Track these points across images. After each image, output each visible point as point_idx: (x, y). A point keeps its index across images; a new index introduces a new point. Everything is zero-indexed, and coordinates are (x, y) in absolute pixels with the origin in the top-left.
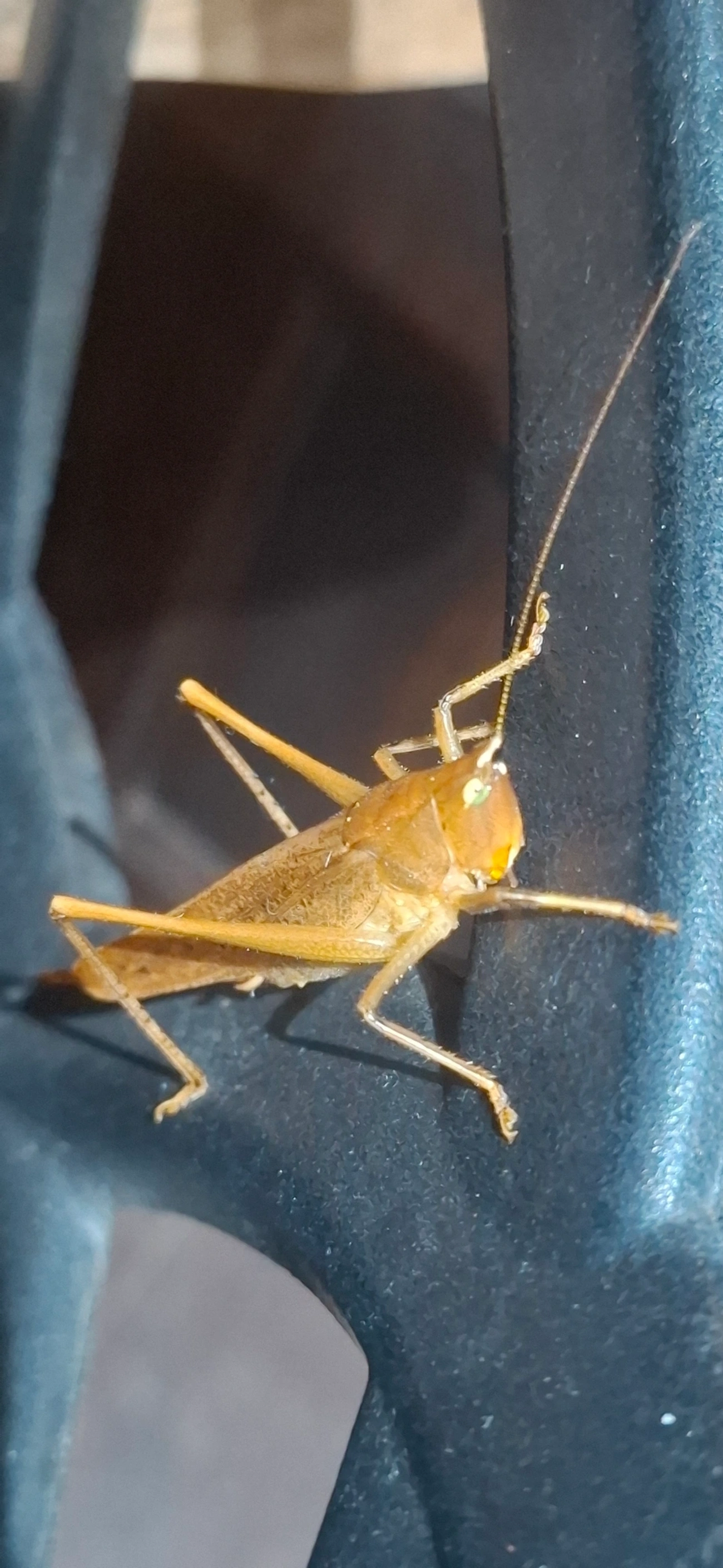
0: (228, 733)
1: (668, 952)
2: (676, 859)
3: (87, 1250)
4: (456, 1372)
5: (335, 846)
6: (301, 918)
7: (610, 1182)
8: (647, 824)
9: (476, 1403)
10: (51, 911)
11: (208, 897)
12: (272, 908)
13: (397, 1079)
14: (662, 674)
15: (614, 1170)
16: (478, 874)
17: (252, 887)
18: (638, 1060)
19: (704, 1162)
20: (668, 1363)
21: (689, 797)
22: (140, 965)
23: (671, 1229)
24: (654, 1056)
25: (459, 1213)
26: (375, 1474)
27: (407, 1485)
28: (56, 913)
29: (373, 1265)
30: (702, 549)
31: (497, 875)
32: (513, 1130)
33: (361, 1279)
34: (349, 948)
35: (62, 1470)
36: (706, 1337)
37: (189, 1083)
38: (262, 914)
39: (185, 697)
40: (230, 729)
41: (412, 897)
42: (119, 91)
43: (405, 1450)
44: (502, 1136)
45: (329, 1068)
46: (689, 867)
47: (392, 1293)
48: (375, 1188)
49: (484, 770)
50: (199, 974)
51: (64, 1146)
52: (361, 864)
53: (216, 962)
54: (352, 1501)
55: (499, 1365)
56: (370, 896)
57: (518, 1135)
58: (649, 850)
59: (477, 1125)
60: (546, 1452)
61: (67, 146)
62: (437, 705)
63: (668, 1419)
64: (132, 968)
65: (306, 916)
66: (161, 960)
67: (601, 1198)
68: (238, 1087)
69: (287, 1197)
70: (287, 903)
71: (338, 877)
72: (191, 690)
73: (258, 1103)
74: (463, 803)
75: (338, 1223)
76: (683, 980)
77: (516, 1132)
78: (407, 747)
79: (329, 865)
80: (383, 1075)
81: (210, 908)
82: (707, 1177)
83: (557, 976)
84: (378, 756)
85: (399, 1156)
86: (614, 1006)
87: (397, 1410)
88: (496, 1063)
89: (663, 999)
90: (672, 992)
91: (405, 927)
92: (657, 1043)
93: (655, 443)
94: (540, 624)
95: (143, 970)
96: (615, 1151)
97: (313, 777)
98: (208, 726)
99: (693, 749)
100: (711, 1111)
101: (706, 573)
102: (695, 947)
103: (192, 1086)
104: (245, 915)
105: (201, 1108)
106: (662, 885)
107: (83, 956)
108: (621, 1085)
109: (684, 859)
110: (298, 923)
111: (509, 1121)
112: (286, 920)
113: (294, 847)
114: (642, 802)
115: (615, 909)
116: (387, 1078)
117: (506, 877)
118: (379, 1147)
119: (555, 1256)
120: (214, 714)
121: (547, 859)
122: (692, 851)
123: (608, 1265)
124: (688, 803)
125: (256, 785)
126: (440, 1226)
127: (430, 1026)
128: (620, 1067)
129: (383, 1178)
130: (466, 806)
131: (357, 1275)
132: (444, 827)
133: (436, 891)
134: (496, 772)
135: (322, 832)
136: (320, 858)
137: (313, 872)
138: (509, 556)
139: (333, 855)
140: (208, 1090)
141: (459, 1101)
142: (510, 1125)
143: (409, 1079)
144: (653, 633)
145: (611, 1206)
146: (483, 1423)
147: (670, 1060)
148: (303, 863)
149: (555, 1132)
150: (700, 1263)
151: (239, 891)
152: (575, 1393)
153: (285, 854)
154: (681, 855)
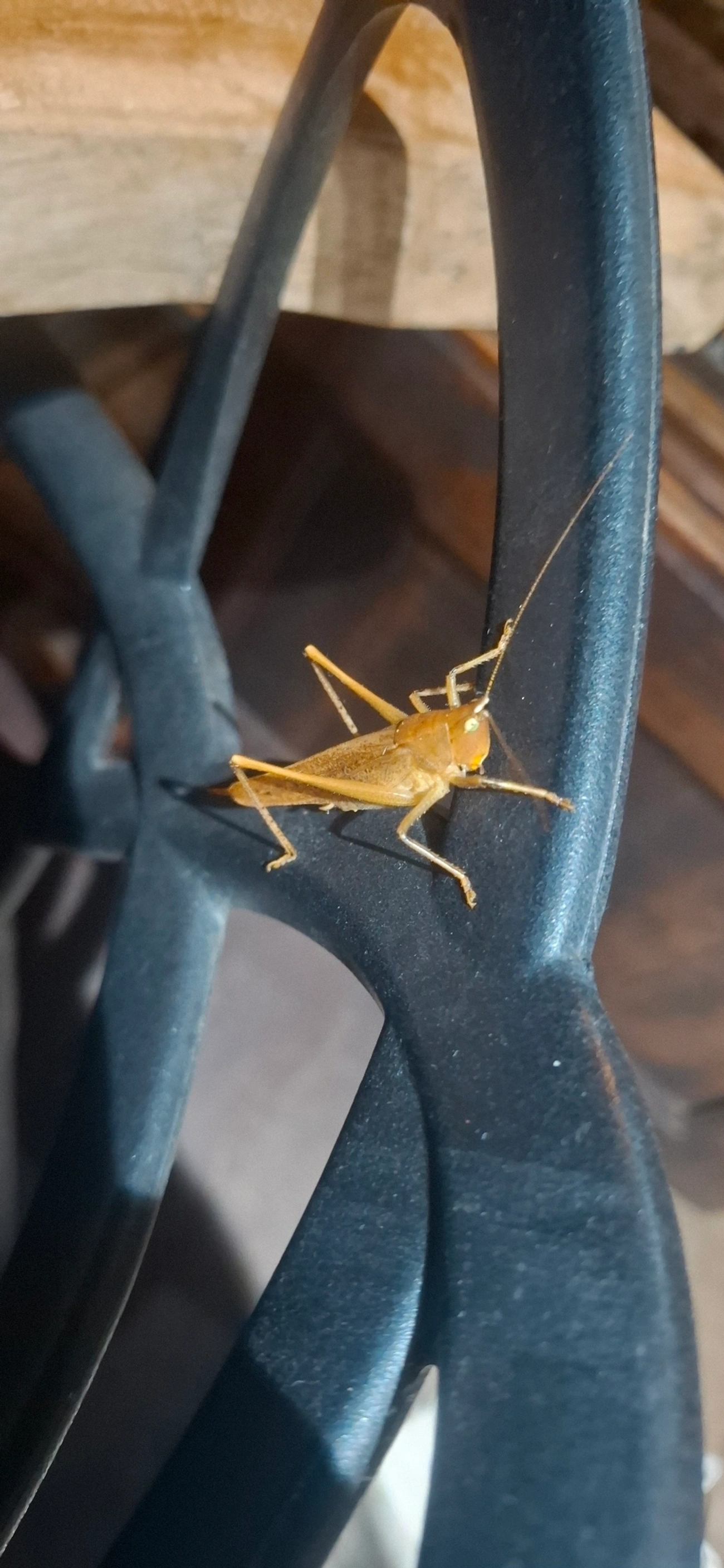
0: (329, 676)
1: (567, 819)
2: (576, 770)
3: (215, 928)
4: (438, 1025)
5: (389, 745)
6: (363, 779)
7: (528, 936)
8: (561, 749)
9: (449, 1043)
10: (231, 762)
11: (312, 761)
12: (348, 772)
13: (406, 866)
14: (576, 671)
15: (530, 930)
16: (464, 766)
17: (337, 760)
18: (548, 873)
19: (578, 930)
20: (559, 1035)
21: (585, 737)
22: (267, 791)
23: (560, 963)
24: (555, 873)
25: (441, 941)
26: (389, 1071)
27: (407, 1080)
28: (233, 764)
29: (392, 963)
30: (603, 606)
31: (475, 768)
32: (474, 902)
33: (384, 969)
34: (390, 797)
35: (199, 1040)
36: (579, 1023)
37: (287, 853)
38: (341, 773)
39: (307, 654)
40: (331, 674)
41: (428, 775)
42: (273, 316)
43: (407, 1061)
44: (469, 905)
45: (367, 855)
46: (582, 775)
47: (402, 979)
48: (393, 923)
49: (478, 714)
50: (299, 799)
51: (206, 874)
52: (402, 756)
53: (310, 794)
54: (376, 1084)
55: (463, 1025)
56: (404, 772)
57: (476, 905)
58: (561, 764)
59: (453, 897)
60: (489, 1073)
61: (243, 344)
62: (448, 674)
63: (557, 1064)
64: (262, 792)
65: (367, 778)
66: (279, 790)
67: (523, 944)
68: (314, 859)
69: (342, 922)
70: (356, 770)
71: (389, 761)
72: (311, 651)
73: (326, 869)
74: (464, 729)
75: (372, 938)
76: (574, 834)
77: (475, 904)
78: (427, 693)
79: (385, 753)
80: (398, 863)
81: (311, 766)
82: (578, 937)
83: (504, 824)
84: (411, 697)
85: (407, 907)
86: (535, 844)
87: (403, 1040)
88: (465, 865)
89: (563, 843)
90: (568, 839)
91: (421, 789)
92: (557, 866)
93: (582, 545)
94: (506, 635)
95: (268, 793)
96: (532, 920)
97: (374, 704)
98: (317, 670)
99: (589, 712)
100: (584, 903)
101: (603, 619)
102: (581, 817)
103: (289, 855)
104: (331, 774)
105: (290, 867)
106: (566, 783)
107: (244, 787)
108: (537, 886)
109: (580, 770)
110: (361, 781)
111: (471, 898)
112: (354, 778)
113: (365, 742)
114: (559, 738)
115: (542, 793)
116: (400, 865)
117: (478, 769)
118: (396, 901)
119: (496, 971)
120: (323, 665)
121: (502, 762)
122: (584, 766)
123: (525, 979)
124: (584, 741)
125: (338, 703)
126: (431, 947)
127: (424, 839)
128: (537, 876)
129: (398, 918)
130: (466, 732)
131: (382, 967)
132: (451, 741)
133: (440, 774)
134: (484, 716)
135: (381, 736)
136: (380, 750)
137: (375, 756)
138: (490, 597)
139: (388, 749)
140: (297, 858)
141: (442, 883)
142: (472, 899)
143: (413, 866)
144: (572, 647)
145: (528, 948)
146: (453, 1053)
147: (564, 875)
148: (369, 751)
149: (498, 906)
150: (574, 982)
151: (330, 761)
152: (505, 1044)
153: (359, 745)
154: (578, 768)
